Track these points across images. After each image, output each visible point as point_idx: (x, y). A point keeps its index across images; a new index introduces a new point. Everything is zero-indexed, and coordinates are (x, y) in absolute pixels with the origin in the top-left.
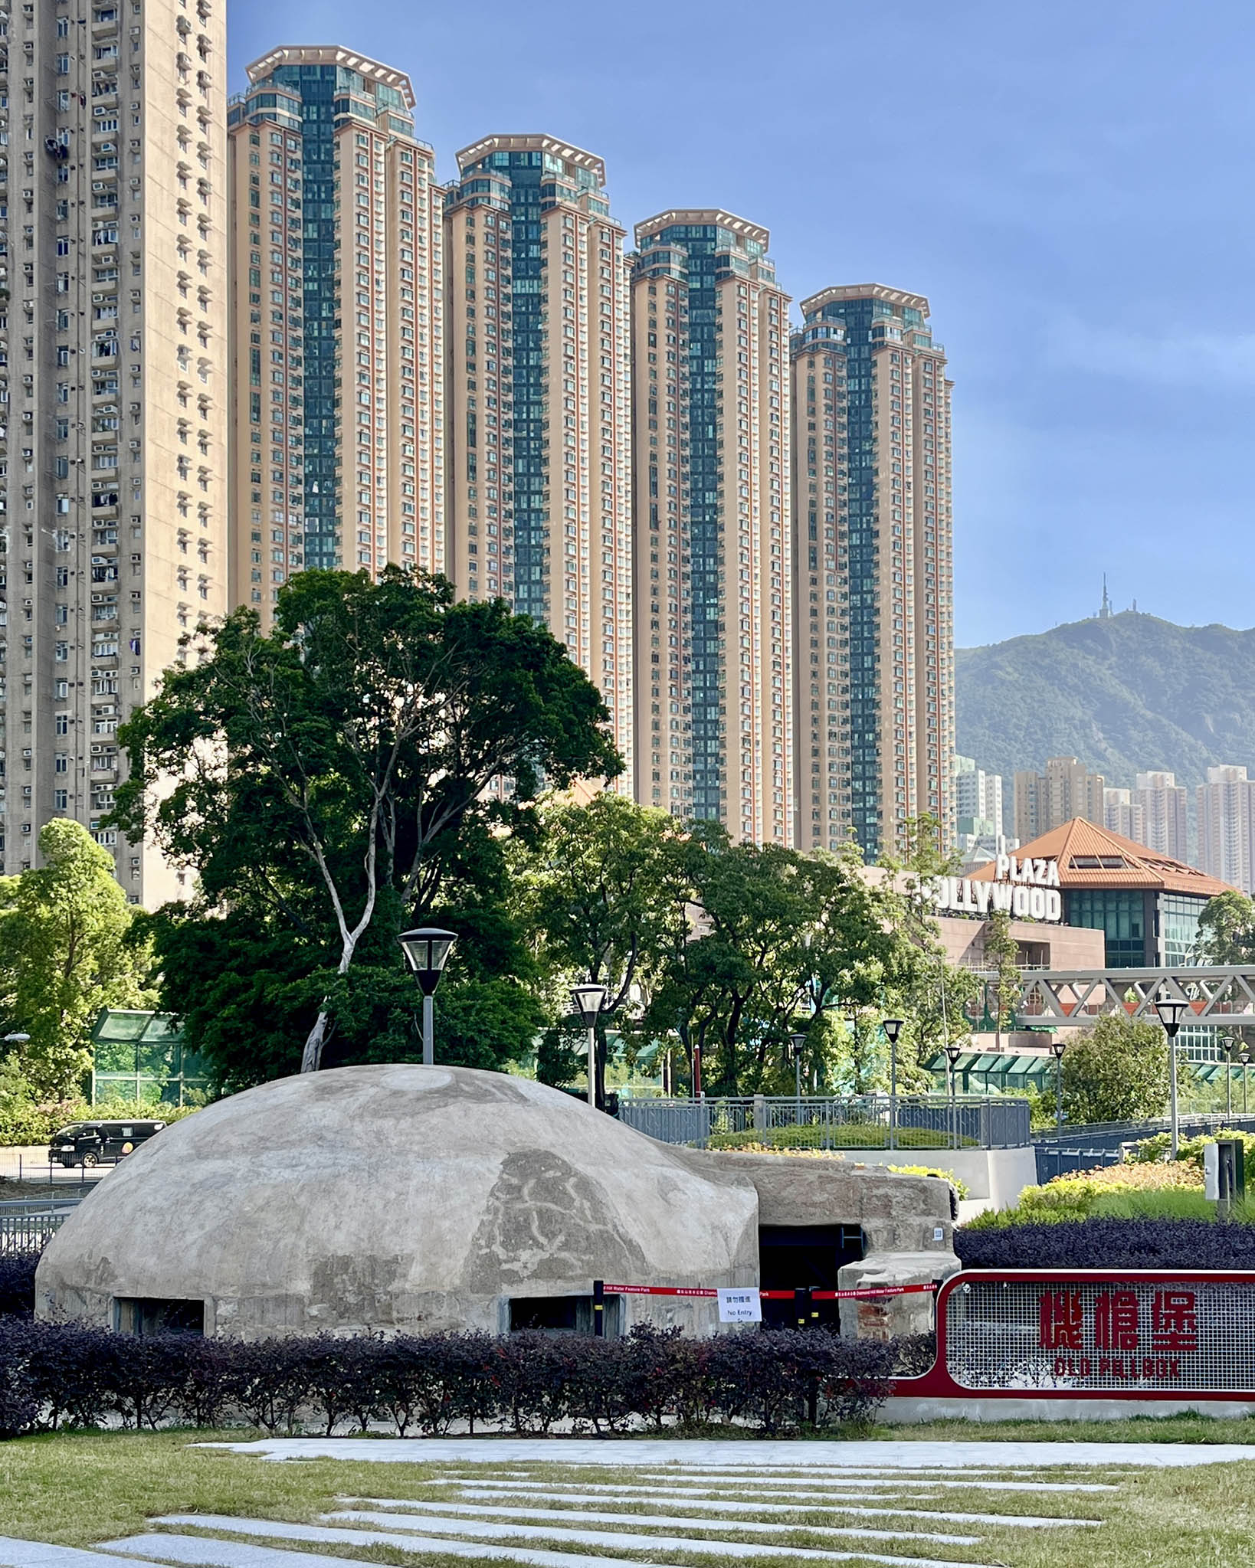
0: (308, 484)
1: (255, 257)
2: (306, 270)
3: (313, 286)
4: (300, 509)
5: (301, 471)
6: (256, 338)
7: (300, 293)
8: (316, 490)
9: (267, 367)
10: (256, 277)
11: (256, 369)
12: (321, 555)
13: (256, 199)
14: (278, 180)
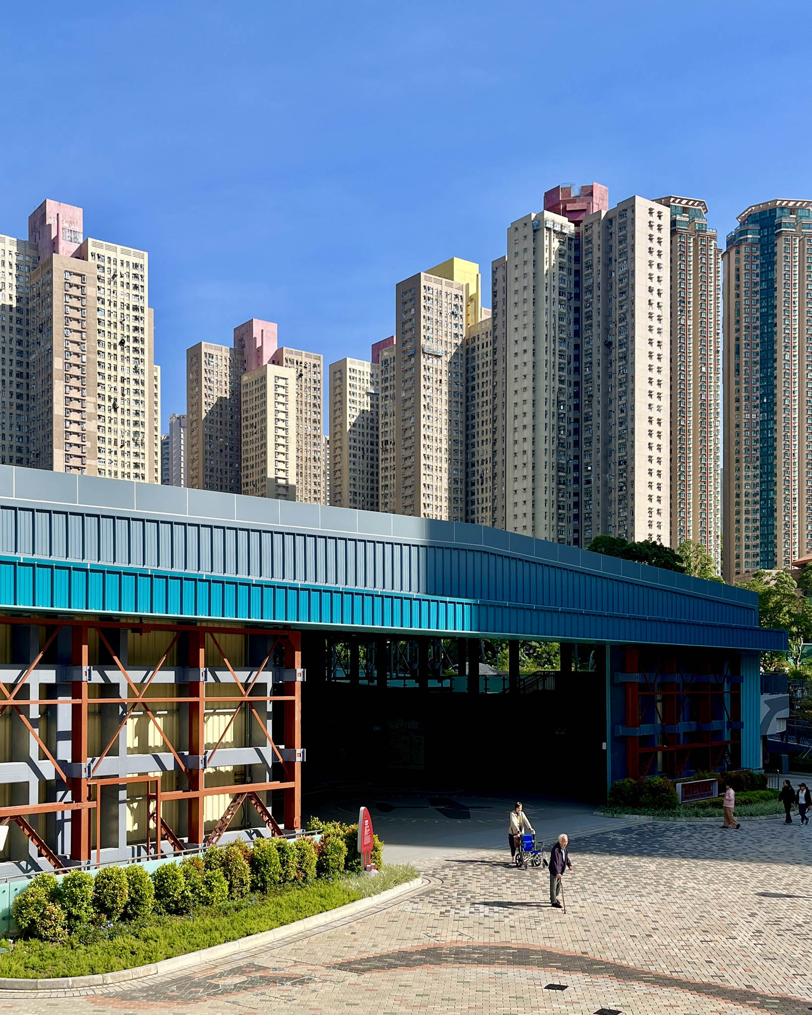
0: (762, 398)
1: (738, 303)
2: (761, 303)
3: (764, 310)
4: (758, 410)
5: (758, 394)
6: (738, 339)
7: (758, 314)
8: (765, 401)
9: (743, 351)
10: (738, 312)
11: (738, 352)
12: (768, 429)
13: (738, 278)
14: (748, 267)
